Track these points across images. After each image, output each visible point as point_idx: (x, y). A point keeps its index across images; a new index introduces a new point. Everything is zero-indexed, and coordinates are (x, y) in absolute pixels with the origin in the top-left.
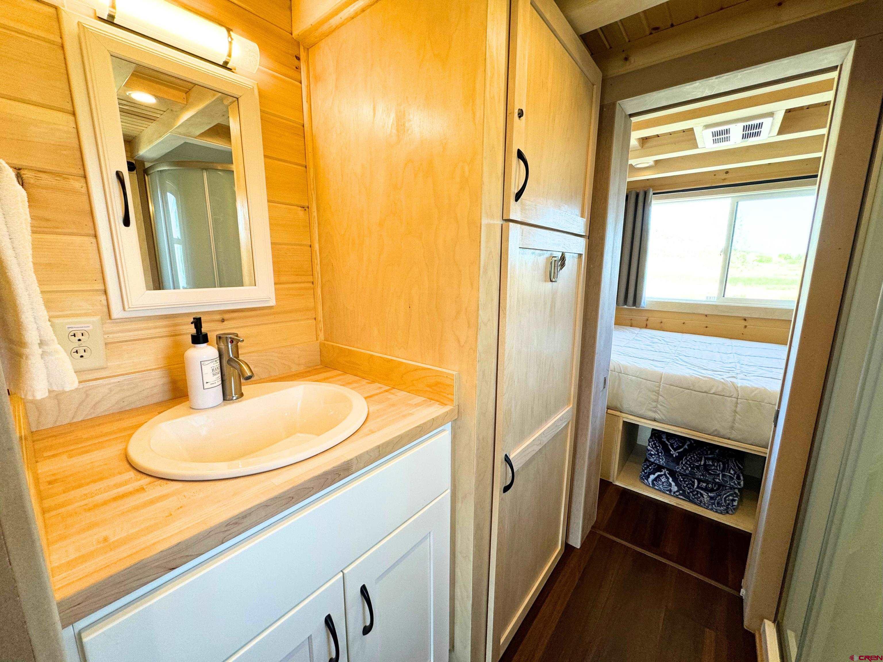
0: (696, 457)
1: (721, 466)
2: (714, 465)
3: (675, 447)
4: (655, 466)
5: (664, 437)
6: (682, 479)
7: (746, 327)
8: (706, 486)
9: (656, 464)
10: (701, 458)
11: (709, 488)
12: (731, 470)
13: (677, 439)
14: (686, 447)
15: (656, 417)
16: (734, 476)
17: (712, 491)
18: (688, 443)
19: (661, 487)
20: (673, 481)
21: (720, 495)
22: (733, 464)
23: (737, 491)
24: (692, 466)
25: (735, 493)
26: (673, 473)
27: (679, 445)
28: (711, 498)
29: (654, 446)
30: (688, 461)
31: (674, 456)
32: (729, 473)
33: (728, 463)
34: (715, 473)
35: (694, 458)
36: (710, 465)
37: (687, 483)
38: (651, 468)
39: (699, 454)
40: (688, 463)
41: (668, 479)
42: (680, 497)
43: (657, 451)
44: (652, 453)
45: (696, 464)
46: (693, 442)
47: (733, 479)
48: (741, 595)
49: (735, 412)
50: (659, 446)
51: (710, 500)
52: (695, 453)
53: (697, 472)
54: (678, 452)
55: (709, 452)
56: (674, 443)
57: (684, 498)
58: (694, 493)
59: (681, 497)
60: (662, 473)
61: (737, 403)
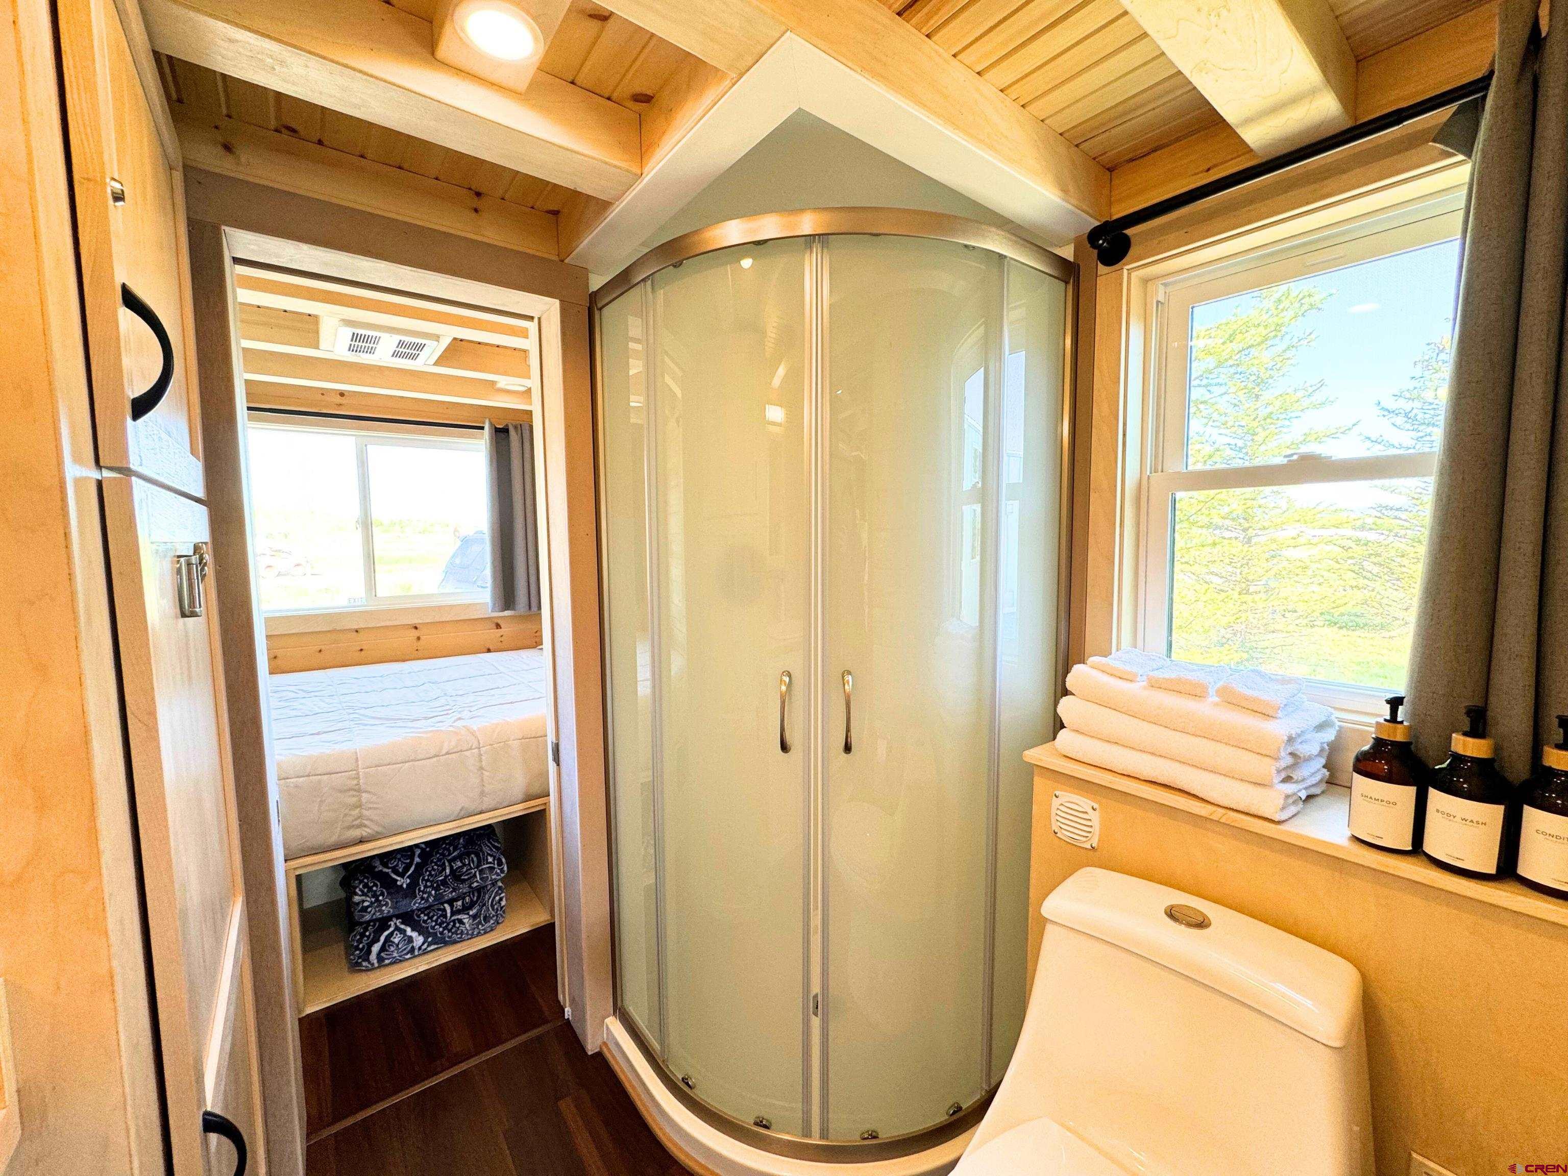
0: (435, 867)
1: (475, 859)
2: (464, 865)
3: (400, 870)
4: (374, 926)
5: (377, 863)
6: (426, 918)
7: (419, 638)
8: (463, 902)
9: (377, 920)
10: (444, 863)
11: (467, 903)
12: (489, 857)
13: (399, 856)
14: (417, 860)
15: (364, 834)
16: (494, 864)
17: (471, 907)
18: (418, 852)
19: (395, 954)
20: (413, 930)
21: (484, 905)
22: (488, 846)
23: (500, 884)
24: (435, 885)
25: (500, 888)
26: (408, 918)
27: (405, 863)
28: (474, 917)
29: (366, 890)
30: (428, 880)
31: (405, 886)
32: (488, 863)
33: (481, 850)
34: (469, 876)
35: (434, 870)
36: (459, 867)
37: (435, 918)
38: (370, 935)
39: (439, 860)
40: (429, 884)
41: (403, 932)
42: (429, 949)
43: (375, 896)
44: (366, 904)
45: (440, 878)
46: (423, 846)
47: (494, 868)
48: (566, 1017)
49: (481, 768)
50: (376, 885)
51: (474, 921)
52: (432, 862)
53: (445, 891)
54: (408, 877)
55: (451, 848)
56: (397, 865)
57: (436, 946)
58: (450, 927)
59: (433, 947)
60: (391, 929)
61: (480, 755)
